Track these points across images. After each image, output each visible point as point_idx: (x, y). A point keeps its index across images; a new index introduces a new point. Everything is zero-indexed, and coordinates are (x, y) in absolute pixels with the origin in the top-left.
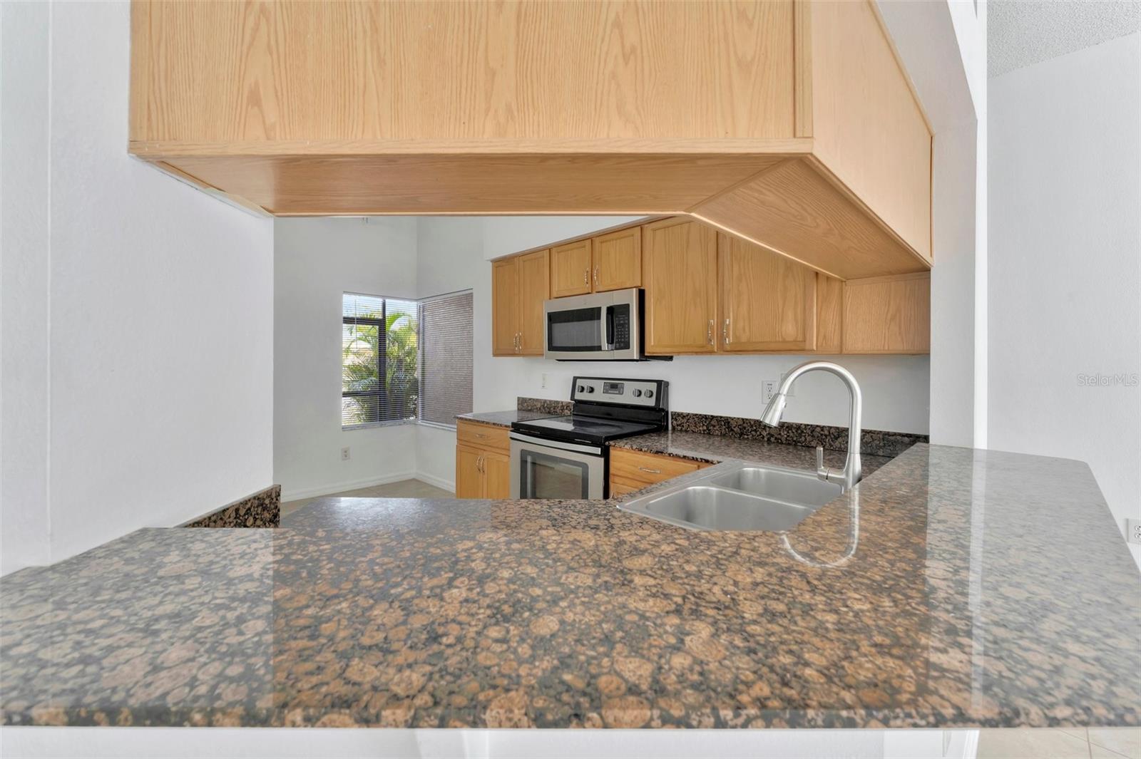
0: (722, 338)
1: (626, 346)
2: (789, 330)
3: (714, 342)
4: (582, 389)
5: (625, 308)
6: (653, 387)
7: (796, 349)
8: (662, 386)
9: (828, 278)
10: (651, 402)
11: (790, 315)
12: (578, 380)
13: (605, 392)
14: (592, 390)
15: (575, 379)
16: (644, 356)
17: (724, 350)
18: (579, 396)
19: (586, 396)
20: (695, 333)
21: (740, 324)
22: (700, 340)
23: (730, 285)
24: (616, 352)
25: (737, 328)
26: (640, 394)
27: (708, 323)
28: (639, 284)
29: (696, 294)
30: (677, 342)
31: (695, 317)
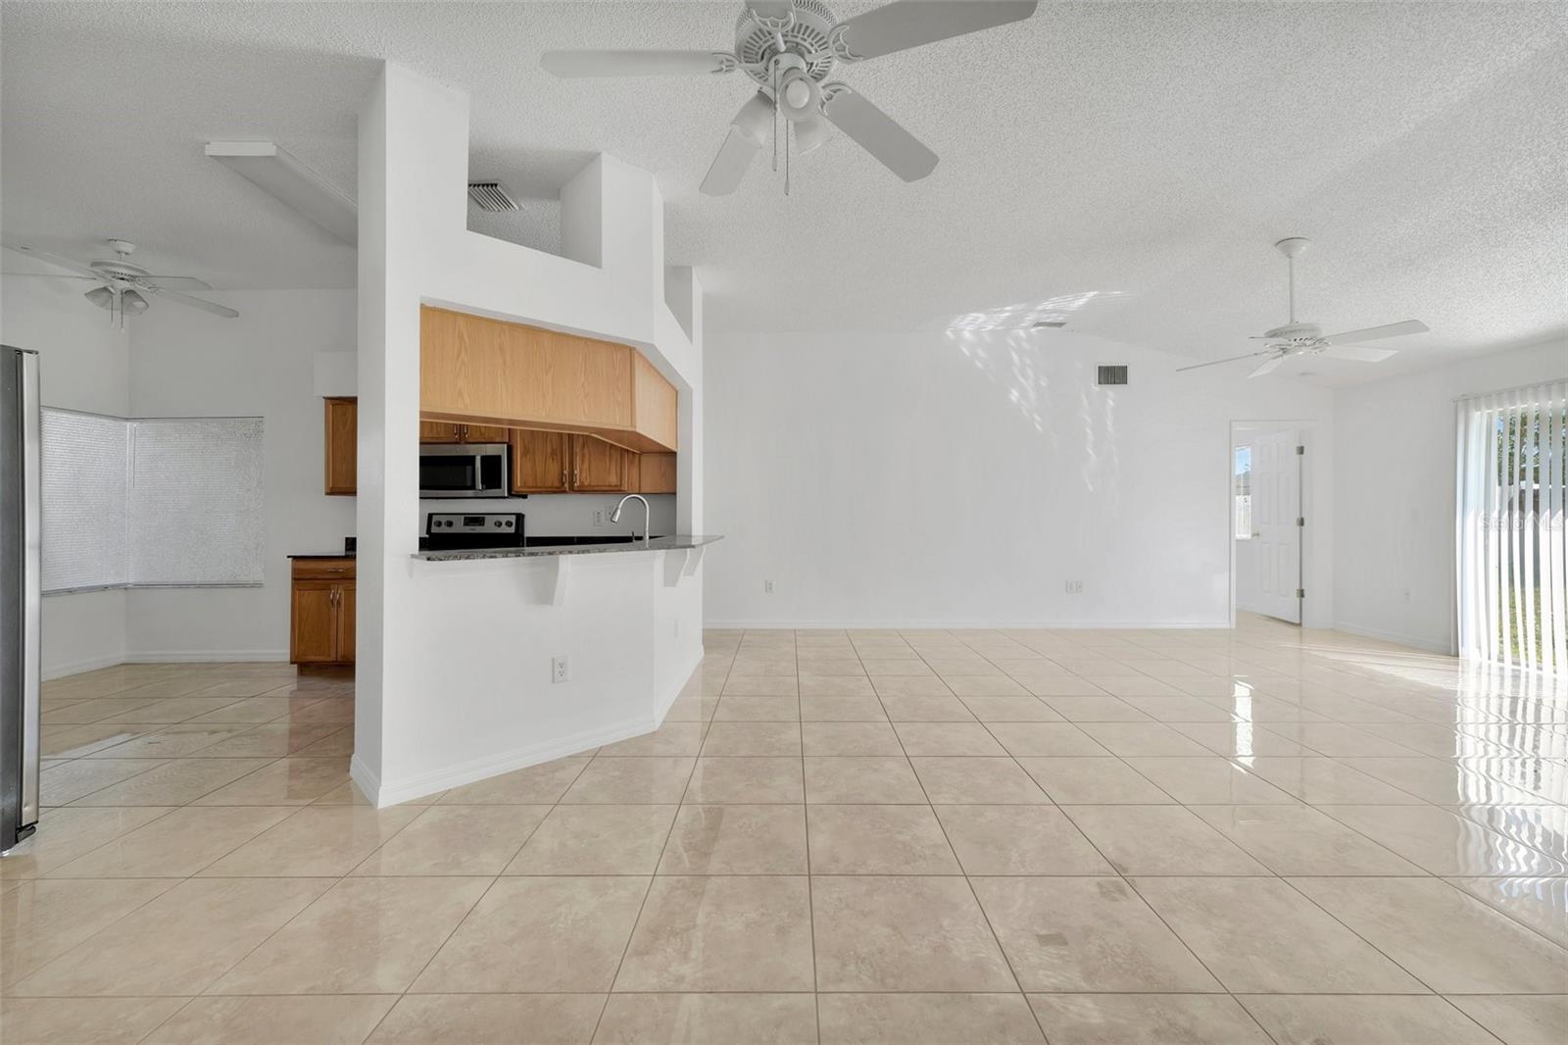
0: (572, 483)
1: (498, 486)
2: (613, 479)
3: (566, 485)
4: (439, 524)
5: (498, 458)
6: (513, 519)
7: (617, 491)
8: (520, 517)
9: (634, 453)
10: (512, 530)
11: (613, 471)
12: (434, 517)
13: (466, 524)
14: (450, 524)
15: (430, 516)
16: (512, 494)
17: (573, 490)
18: (435, 530)
19: (444, 529)
20: (552, 478)
21: (584, 475)
22: (557, 484)
23: (577, 449)
24: (489, 491)
25: (582, 476)
26: (500, 524)
27: (562, 473)
28: (507, 440)
29: (553, 453)
30: (539, 485)
31: (553, 468)
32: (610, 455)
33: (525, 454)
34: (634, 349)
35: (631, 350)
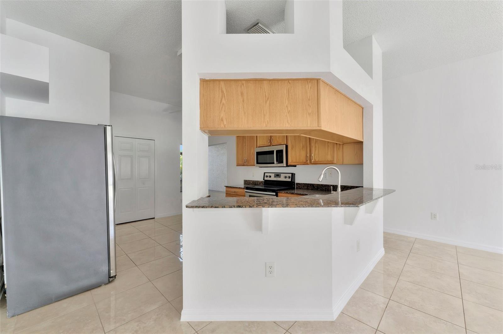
0: (310, 160)
1: (282, 162)
2: (329, 158)
3: (308, 161)
5: (282, 151)
6: (290, 175)
8: (293, 175)
9: (340, 145)
10: (290, 180)
11: (329, 154)
12: (266, 174)
13: (275, 177)
14: (270, 177)
16: (287, 165)
17: (311, 163)
18: (266, 179)
19: (268, 179)
20: (303, 159)
21: (316, 156)
22: (305, 161)
23: (313, 144)
24: (279, 164)
25: (315, 157)
26: (286, 177)
27: (307, 156)
28: (286, 143)
29: (303, 147)
30: (298, 161)
31: (303, 154)
32: (328, 146)
33: (292, 148)
34: (320, 79)
35: (318, 80)
